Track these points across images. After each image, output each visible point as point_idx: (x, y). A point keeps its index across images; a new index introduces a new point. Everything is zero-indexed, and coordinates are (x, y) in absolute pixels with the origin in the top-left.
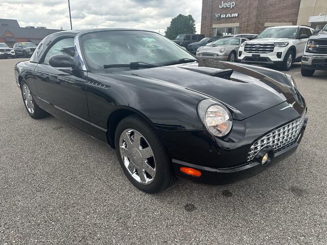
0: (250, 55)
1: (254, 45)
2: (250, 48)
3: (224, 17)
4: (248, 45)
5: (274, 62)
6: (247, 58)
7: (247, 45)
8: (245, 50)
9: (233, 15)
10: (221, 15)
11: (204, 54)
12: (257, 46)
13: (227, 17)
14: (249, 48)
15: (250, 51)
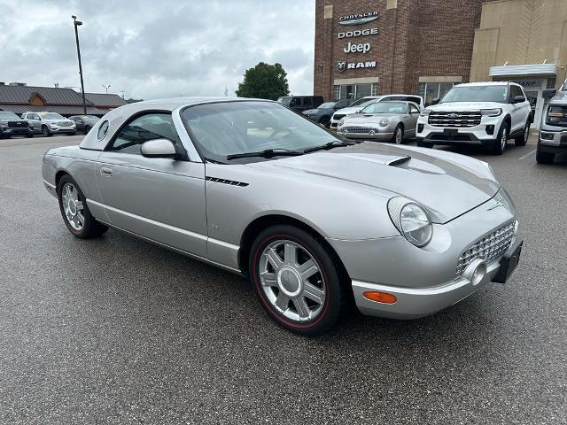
0: (440, 130)
1: (445, 113)
2: (438, 118)
3: (353, 67)
4: (435, 113)
5: (482, 141)
6: (434, 135)
7: (433, 113)
8: (429, 122)
9: (368, 64)
10: (346, 65)
11: (351, 129)
12: (452, 115)
13: (358, 66)
14: (435, 118)
15: (439, 123)
